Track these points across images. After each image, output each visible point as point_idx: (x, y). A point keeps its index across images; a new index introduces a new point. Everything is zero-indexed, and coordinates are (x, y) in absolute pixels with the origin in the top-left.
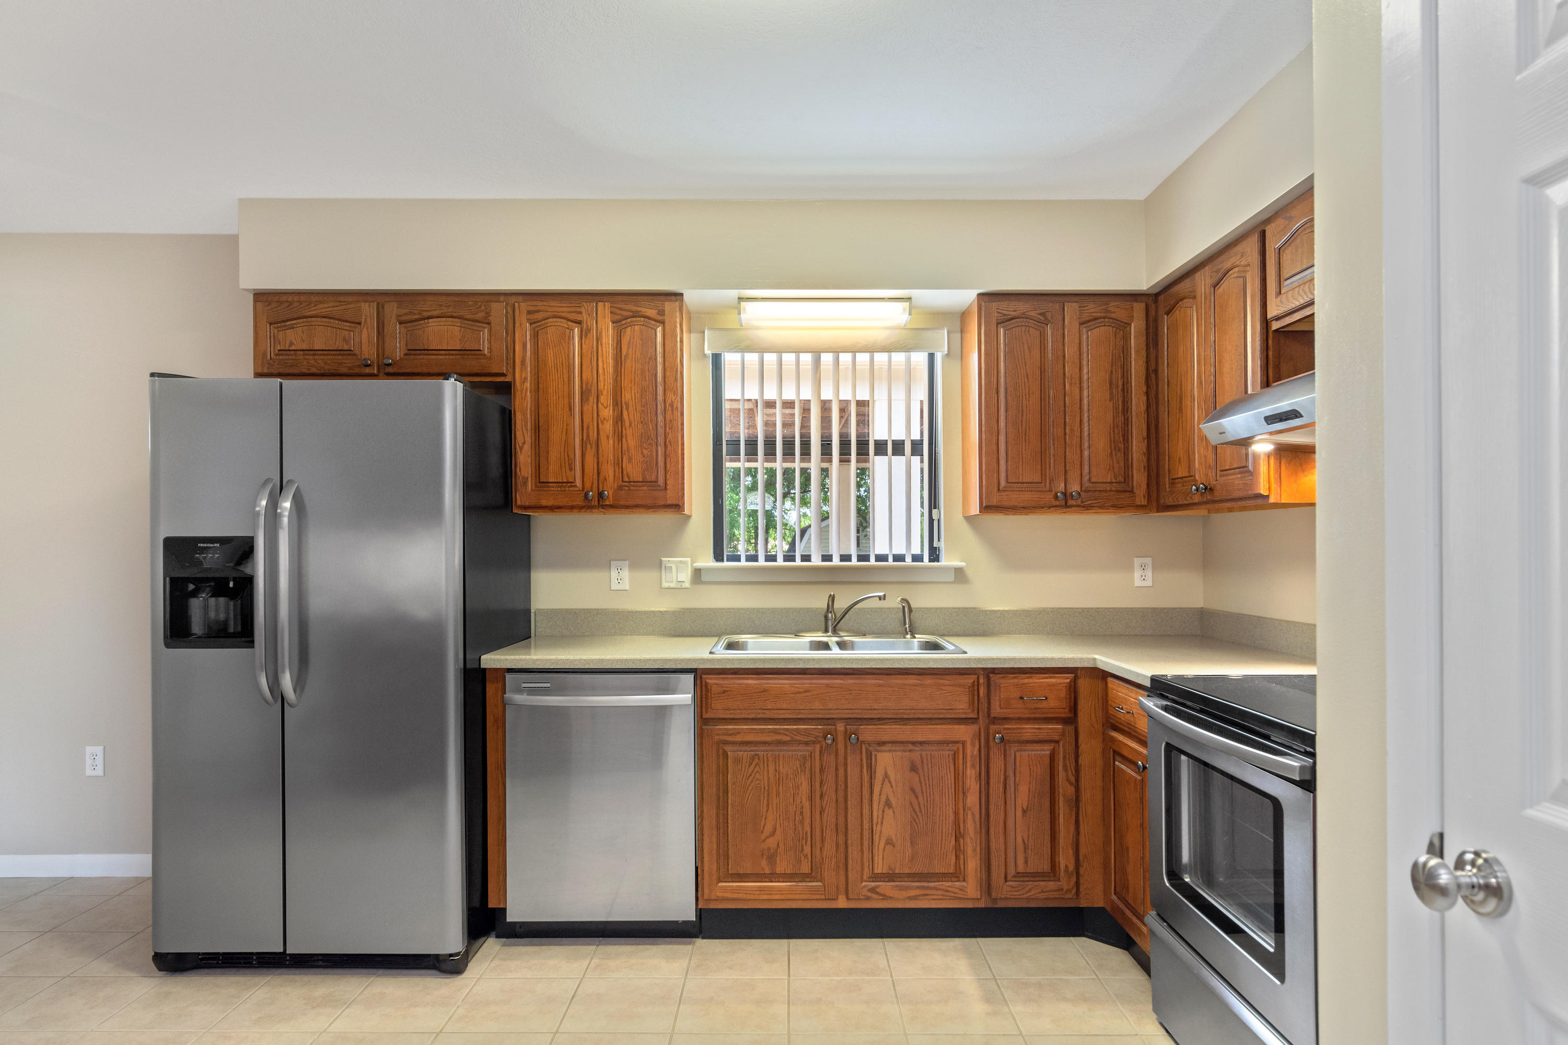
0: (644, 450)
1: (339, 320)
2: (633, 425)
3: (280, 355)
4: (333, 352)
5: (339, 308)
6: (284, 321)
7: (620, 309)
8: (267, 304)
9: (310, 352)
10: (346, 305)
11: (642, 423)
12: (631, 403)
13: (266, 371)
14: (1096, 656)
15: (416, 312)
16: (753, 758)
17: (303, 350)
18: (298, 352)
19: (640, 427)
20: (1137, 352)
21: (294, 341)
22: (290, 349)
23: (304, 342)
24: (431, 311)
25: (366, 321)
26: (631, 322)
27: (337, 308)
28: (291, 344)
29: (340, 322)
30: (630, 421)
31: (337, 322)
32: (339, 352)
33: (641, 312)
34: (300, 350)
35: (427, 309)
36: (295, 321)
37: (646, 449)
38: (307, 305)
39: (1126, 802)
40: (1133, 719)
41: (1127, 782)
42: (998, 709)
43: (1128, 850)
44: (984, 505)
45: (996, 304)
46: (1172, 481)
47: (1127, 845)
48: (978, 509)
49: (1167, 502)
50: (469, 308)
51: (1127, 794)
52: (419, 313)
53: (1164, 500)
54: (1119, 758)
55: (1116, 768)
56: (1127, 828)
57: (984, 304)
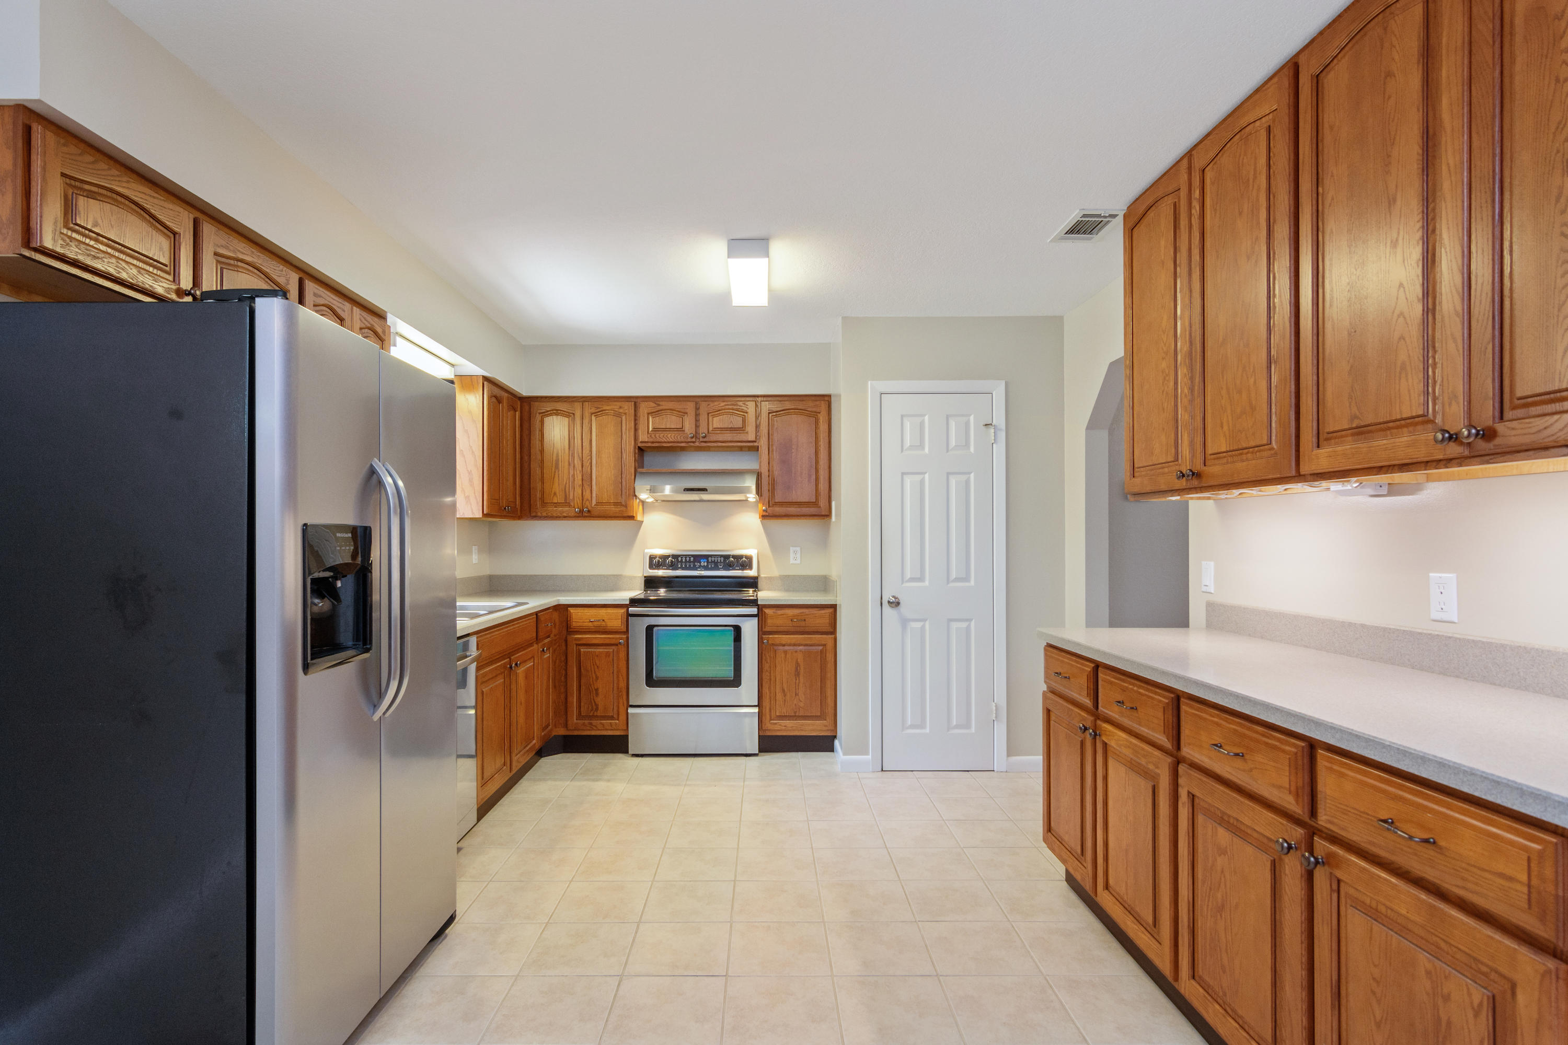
1: (152, 216)
3: (73, 231)
4: (147, 258)
5: (156, 201)
6: (82, 182)
8: (62, 141)
9: (118, 246)
10: (163, 200)
13: (58, 249)
15: (231, 248)
16: (490, 691)
17: (110, 239)
18: (101, 239)
20: (518, 429)
21: (99, 221)
22: (93, 229)
23: (112, 227)
24: (245, 254)
25: (183, 234)
27: (151, 200)
29: (152, 220)
31: (148, 218)
32: (153, 262)
34: (106, 238)
36: (97, 190)
38: (118, 176)
39: (596, 667)
40: (604, 623)
41: (597, 656)
42: (541, 634)
43: (597, 690)
44: (485, 513)
45: (490, 385)
46: (544, 504)
47: (596, 688)
48: (479, 514)
49: (539, 514)
50: (275, 268)
51: (598, 662)
52: (234, 252)
53: (537, 513)
54: (585, 647)
55: (582, 653)
56: (597, 678)
57: (485, 383)
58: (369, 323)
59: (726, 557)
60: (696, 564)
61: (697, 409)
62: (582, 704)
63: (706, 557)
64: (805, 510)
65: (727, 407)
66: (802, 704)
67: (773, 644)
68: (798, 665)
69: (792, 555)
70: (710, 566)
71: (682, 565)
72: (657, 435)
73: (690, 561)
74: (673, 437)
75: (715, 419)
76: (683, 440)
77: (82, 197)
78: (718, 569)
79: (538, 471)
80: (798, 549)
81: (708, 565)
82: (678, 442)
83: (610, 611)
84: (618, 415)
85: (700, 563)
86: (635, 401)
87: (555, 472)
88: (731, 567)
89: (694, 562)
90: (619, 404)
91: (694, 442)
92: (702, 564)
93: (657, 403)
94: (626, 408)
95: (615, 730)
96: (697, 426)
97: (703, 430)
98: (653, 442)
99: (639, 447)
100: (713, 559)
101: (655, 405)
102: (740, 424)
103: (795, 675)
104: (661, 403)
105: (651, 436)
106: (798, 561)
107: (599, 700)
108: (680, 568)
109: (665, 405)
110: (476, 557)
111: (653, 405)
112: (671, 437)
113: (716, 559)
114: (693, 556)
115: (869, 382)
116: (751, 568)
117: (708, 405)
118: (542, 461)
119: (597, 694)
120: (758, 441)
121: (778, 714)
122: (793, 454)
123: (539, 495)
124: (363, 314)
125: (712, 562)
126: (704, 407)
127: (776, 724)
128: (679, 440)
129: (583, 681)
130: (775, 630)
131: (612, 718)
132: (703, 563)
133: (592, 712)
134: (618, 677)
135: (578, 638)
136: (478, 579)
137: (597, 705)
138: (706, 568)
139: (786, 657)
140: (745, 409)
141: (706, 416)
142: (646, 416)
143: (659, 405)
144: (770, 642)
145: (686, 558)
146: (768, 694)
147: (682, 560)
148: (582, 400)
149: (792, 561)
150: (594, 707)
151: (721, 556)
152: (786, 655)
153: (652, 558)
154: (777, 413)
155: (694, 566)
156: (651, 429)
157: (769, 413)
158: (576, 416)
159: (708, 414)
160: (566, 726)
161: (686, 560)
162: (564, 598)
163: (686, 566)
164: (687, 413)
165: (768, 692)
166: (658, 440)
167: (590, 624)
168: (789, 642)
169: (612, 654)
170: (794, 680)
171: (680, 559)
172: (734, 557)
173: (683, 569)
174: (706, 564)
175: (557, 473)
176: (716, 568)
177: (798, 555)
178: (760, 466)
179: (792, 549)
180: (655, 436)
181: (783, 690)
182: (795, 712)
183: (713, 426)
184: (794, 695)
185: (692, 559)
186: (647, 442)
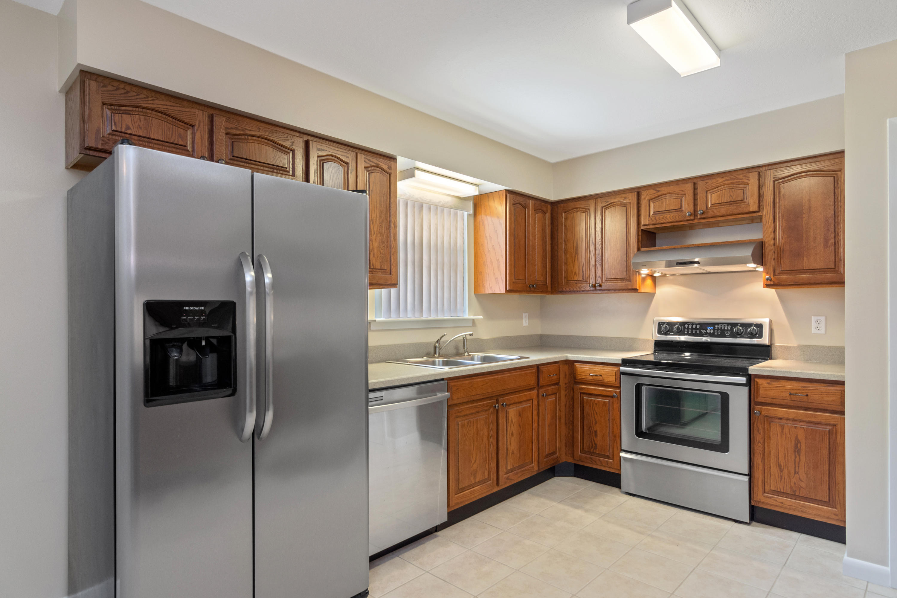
0: (381, 250)
1: (173, 118)
2: (376, 234)
3: (113, 135)
4: (168, 144)
5: (176, 108)
6: (118, 105)
7: (369, 160)
8: (102, 85)
9: (146, 139)
10: (182, 107)
11: (380, 233)
12: (374, 221)
13: (100, 146)
14: (566, 355)
15: (241, 128)
16: (468, 423)
17: (139, 136)
18: (133, 137)
19: (379, 235)
20: (548, 226)
21: (131, 126)
22: (126, 132)
23: (141, 128)
24: (252, 131)
25: (199, 126)
26: (373, 170)
27: (172, 108)
28: (128, 128)
29: (174, 120)
30: (374, 231)
31: (171, 119)
32: (173, 145)
33: (380, 165)
34: (136, 136)
35: (249, 128)
36: (130, 109)
37: (382, 249)
38: (145, 98)
39: (595, 413)
40: (601, 378)
41: (596, 404)
42: (542, 382)
43: (596, 432)
44: (508, 289)
45: (512, 196)
46: (568, 282)
47: (595, 430)
48: (503, 291)
49: (564, 290)
50: (280, 136)
51: (596, 409)
52: (243, 130)
53: (562, 289)
54: (587, 396)
55: (585, 400)
56: (596, 423)
57: (508, 195)
58: (374, 163)
59: (734, 325)
60: (702, 331)
61: (695, 189)
62: (585, 441)
63: (713, 324)
64: (820, 276)
65: (726, 182)
66: (803, 485)
67: (767, 416)
68: (797, 442)
69: (814, 324)
70: (716, 333)
71: (688, 332)
72: (657, 218)
73: (696, 329)
74: (671, 217)
75: (713, 195)
76: (681, 219)
77: (117, 114)
78: (725, 336)
79: (564, 257)
80: (823, 319)
81: (714, 332)
82: (676, 222)
83: (607, 368)
84: (623, 205)
85: (706, 330)
86: (638, 192)
87: (575, 256)
88: (739, 335)
89: (700, 329)
90: (624, 196)
91: (692, 220)
92: (708, 331)
93: (657, 189)
94: (630, 198)
95: (610, 468)
96: (695, 205)
97: (701, 208)
98: (654, 224)
99: (642, 230)
100: (720, 327)
101: (656, 192)
102: (740, 197)
103: (795, 451)
104: (660, 189)
105: (651, 219)
106: (822, 331)
107: (598, 440)
108: (686, 334)
109: (664, 190)
110: (527, 321)
111: (653, 192)
112: (670, 217)
113: (723, 327)
114: (699, 324)
115: (888, 121)
116: (760, 336)
117: (706, 183)
118: (566, 249)
119: (596, 435)
120: (761, 211)
121: (772, 488)
122: (804, 219)
123: (564, 275)
124: (367, 157)
125: (718, 329)
126: (701, 186)
127: (770, 498)
128: (678, 219)
129: (585, 423)
130: (770, 402)
131: (608, 457)
132: (710, 330)
133: (592, 450)
134: (613, 424)
135: (582, 387)
136: (530, 337)
137: (596, 445)
138: (712, 335)
139: (782, 431)
140: (745, 181)
141: (704, 194)
142: (647, 202)
143: (658, 191)
144: (763, 413)
145: (692, 325)
146: (761, 466)
147: (688, 327)
148: (595, 197)
149: (814, 331)
150: (594, 446)
151: (728, 324)
152: (783, 429)
153: (660, 324)
154: (784, 180)
155: (700, 332)
156: (652, 213)
157: (774, 181)
158: (591, 211)
159: (707, 191)
160: (573, 456)
161: (692, 327)
162: (571, 355)
163: (692, 332)
164: (685, 195)
165: (760, 463)
166: (657, 222)
167: (591, 378)
168: (786, 416)
169: (608, 404)
170: (793, 457)
171: (686, 326)
172: (743, 325)
173: (688, 334)
174: (712, 331)
175: (577, 257)
176: (723, 335)
177: (823, 325)
178: (764, 236)
179: (814, 319)
180: (655, 218)
181: (780, 466)
182: (795, 491)
183: (711, 203)
184: (793, 474)
185: (698, 326)
186: (648, 225)
